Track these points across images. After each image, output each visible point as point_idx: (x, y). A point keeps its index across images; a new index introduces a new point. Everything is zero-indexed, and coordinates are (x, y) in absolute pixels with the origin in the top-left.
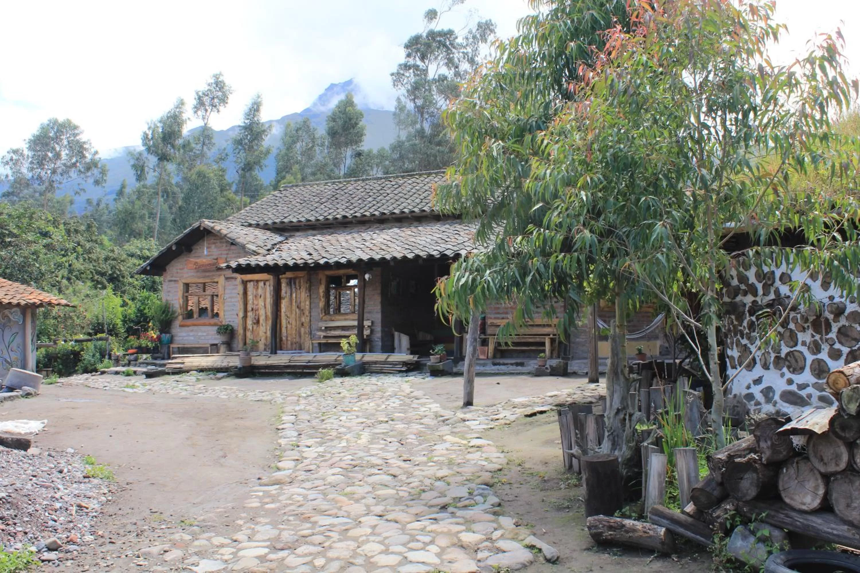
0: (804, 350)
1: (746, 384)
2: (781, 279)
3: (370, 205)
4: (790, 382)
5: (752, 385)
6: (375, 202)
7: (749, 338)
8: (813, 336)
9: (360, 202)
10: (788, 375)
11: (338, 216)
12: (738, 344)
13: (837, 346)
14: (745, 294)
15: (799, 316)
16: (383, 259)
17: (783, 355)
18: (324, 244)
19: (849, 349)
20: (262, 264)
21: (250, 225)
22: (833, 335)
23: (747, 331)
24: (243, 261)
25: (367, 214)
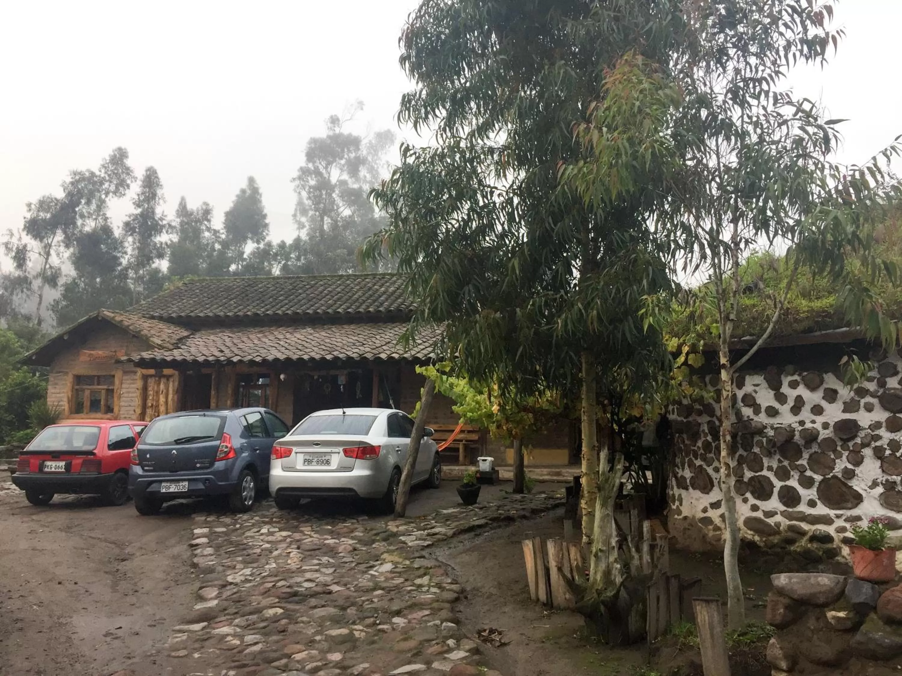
0: (771, 475)
1: (702, 507)
2: (743, 400)
3: (283, 303)
4: (755, 508)
5: (709, 509)
6: (287, 301)
7: (704, 459)
8: (780, 461)
9: (271, 300)
10: (752, 501)
11: (249, 313)
12: (691, 465)
13: (809, 473)
14: (700, 413)
15: (764, 440)
16: (301, 360)
17: (746, 480)
18: (235, 341)
19: (822, 477)
20: (169, 359)
21: (153, 318)
22: (803, 462)
23: (702, 451)
24: (146, 355)
25: (280, 312)
